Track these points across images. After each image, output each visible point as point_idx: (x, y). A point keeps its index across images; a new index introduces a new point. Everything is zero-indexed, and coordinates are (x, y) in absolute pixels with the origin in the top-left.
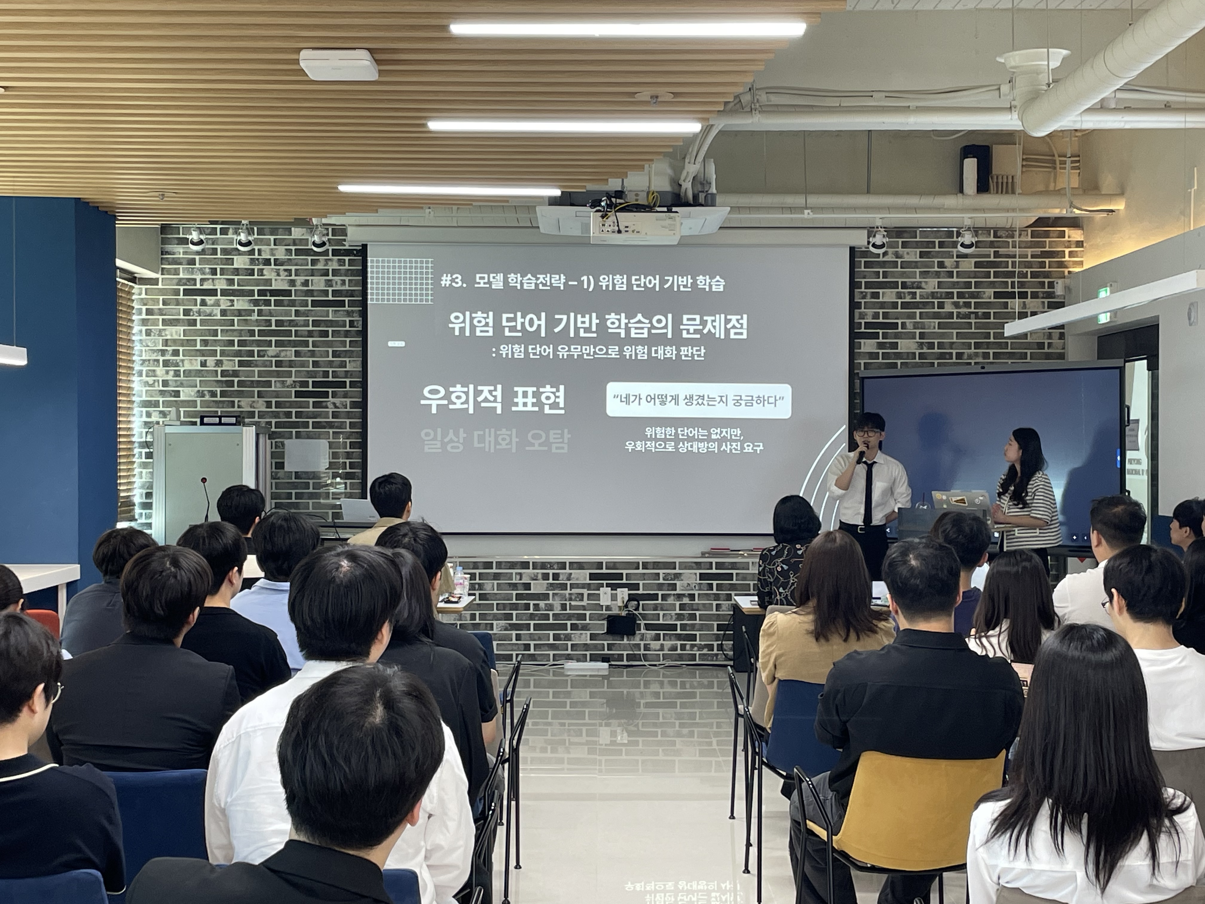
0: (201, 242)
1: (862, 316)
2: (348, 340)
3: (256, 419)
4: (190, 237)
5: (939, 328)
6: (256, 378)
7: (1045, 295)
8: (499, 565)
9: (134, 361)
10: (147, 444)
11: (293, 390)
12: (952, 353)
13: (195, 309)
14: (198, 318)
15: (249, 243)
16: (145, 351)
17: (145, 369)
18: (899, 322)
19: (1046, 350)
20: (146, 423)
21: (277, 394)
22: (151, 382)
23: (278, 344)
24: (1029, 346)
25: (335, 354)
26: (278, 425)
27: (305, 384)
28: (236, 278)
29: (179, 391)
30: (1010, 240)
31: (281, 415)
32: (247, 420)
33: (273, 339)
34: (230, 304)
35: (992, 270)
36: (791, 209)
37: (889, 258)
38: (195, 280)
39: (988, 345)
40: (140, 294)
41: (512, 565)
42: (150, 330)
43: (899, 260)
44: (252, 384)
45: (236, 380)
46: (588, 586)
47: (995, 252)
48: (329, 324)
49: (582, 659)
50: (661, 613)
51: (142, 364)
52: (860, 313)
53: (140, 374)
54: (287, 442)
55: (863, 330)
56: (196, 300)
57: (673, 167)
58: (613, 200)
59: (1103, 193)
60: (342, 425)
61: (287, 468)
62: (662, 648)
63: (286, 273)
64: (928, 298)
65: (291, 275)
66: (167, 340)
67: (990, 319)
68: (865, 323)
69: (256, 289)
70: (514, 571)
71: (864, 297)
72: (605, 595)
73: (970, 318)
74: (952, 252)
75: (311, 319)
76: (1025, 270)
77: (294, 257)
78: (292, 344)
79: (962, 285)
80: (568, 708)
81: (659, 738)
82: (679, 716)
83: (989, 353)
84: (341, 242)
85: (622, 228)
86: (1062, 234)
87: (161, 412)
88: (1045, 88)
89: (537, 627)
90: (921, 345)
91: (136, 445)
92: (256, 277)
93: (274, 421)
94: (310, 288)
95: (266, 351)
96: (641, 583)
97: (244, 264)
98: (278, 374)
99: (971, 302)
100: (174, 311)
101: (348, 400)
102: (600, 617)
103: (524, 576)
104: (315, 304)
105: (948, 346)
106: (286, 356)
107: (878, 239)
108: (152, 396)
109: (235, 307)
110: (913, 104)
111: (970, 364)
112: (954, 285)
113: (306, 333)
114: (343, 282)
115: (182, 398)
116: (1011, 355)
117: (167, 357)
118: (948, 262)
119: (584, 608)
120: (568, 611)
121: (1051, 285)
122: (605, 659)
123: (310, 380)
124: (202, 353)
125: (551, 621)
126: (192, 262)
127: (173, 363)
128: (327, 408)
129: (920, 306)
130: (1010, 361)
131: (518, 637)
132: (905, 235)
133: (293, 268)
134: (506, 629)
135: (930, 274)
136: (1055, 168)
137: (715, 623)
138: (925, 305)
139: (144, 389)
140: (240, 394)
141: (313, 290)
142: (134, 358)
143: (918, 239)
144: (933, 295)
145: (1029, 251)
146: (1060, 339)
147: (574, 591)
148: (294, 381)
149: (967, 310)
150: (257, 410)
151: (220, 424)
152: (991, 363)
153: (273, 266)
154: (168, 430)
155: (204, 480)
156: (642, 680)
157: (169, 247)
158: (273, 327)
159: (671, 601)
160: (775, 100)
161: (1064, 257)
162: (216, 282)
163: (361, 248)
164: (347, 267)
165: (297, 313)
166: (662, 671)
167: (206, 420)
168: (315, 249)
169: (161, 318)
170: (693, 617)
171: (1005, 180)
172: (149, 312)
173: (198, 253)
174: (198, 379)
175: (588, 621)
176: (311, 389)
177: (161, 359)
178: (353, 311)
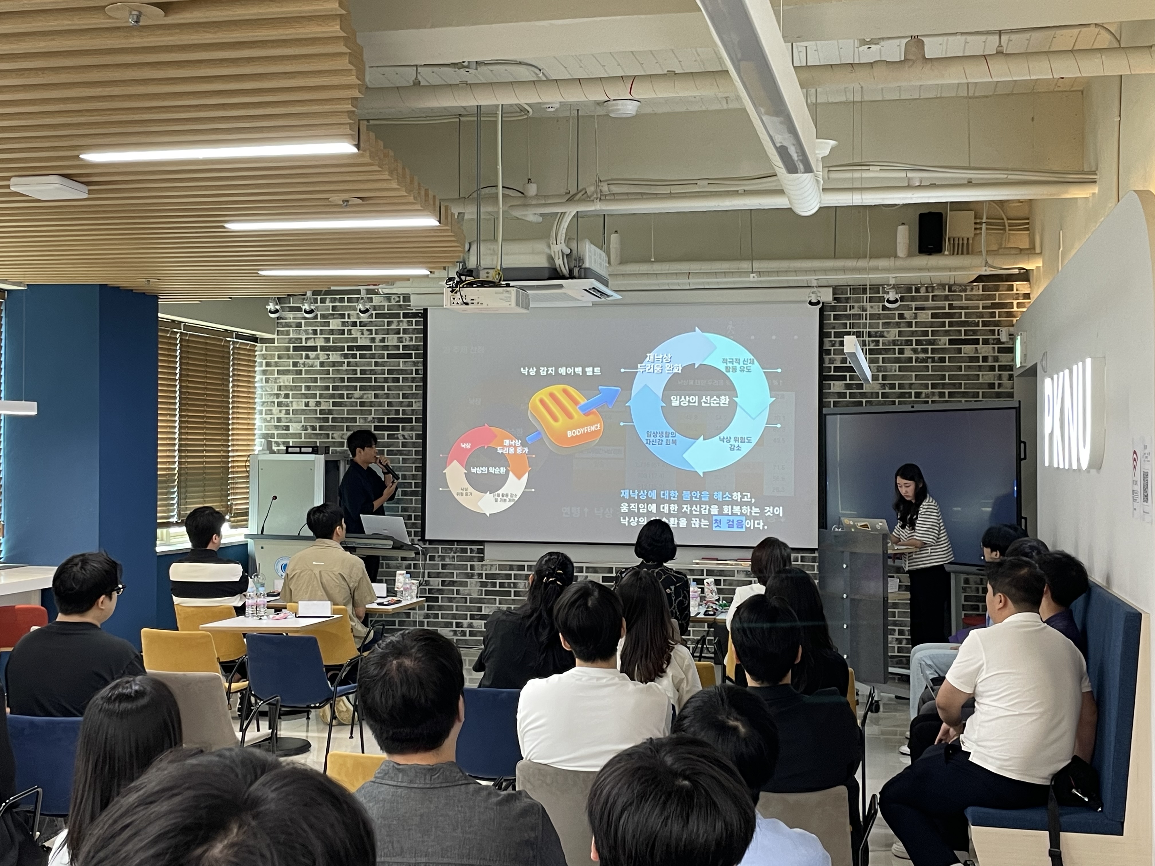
1: (832, 361)
2: (414, 384)
5: (899, 371)
6: (346, 416)
7: (995, 341)
9: (255, 403)
12: (911, 393)
13: (301, 361)
14: (303, 369)
16: (265, 395)
17: (264, 409)
19: (996, 390)
22: (268, 419)
23: (362, 388)
24: (981, 386)
25: (405, 396)
27: (381, 420)
28: (331, 337)
29: (289, 426)
30: (963, 294)
33: (358, 384)
34: (326, 357)
35: (947, 320)
37: (856, 311)
38: (301, 339)
39: (944, 386)
40: (262, 351)
42: (269, 378)
44: (343, 420)
45: (331, 417)
47: (949, 304)
48: (400, 372)
51: (262, 405)
52: (830, 359)
53: (261, 413)
55: (832, 373)
56: (302, 354)
58: (463, 278)
63: (368, 333)
64: (890, 345)
65: (372, 334)
66: (280, 386)
67: (945, 362)
68: (834, 367)
69: (346, 345)
71: (833, 345)
73: (927, 362)
74: (911, 305)
75: (386, 368)
76: (977, 320)
78: (373, 388)
79: (920, 333)
83: (945, 392)
84: (409, 307)
85: (469, 302)
86: (1011, 288)
87: (276, 442)
90: (883, 386)
92: (346, 336)
94: (386, 344)
95: (352, 394)
97: (338, 326)
98: (362, 412)
99: (928, 348)
100: (286, 364)
101: (414, 433)
104: (389, 356)
105: (907, 386)
106: (367, 398)
108: (269, 430)
109: (331, 360)
111: (927, 402)
112: (913, 333)
113: (383, 380)
114: (411, 338)
116: (964, 394)
117: (281, 399)
118: (907, 314)
121: (1000, 333)
123: (386, 417)
124: (306, 396)
126: (299, 325)
127: (284, 404)
128: (398, 438)
129: (883, 352)
130: (963, 400)
132: (869, 291)
133: (374, 328)
135: (892, 324)
136: (1004, 230)
138: (887, 351)
140: (333, 428)
141: (388, 346)
142: (256, 400)
144: (894, 343)
145: (981, 303)
146: (1010, 380)
148: (373, 418)
149: (924, 356)
151: (301, 453)
152: (947, 401)
153: (358, 327)
155: (275, 498)
158: (359, 375)
160: (615, 189)
161: (1013, 308)
162: (317, 340)
163: (422, 311)
164: (414, 327)
165: (376, 364)
167: (290, 450)
169: (276, 369)
171: (961, 242)
172: (268, 364)
174: (303, 417)
176: (386, 424)
177: (276, 401)
178: (418, 362)
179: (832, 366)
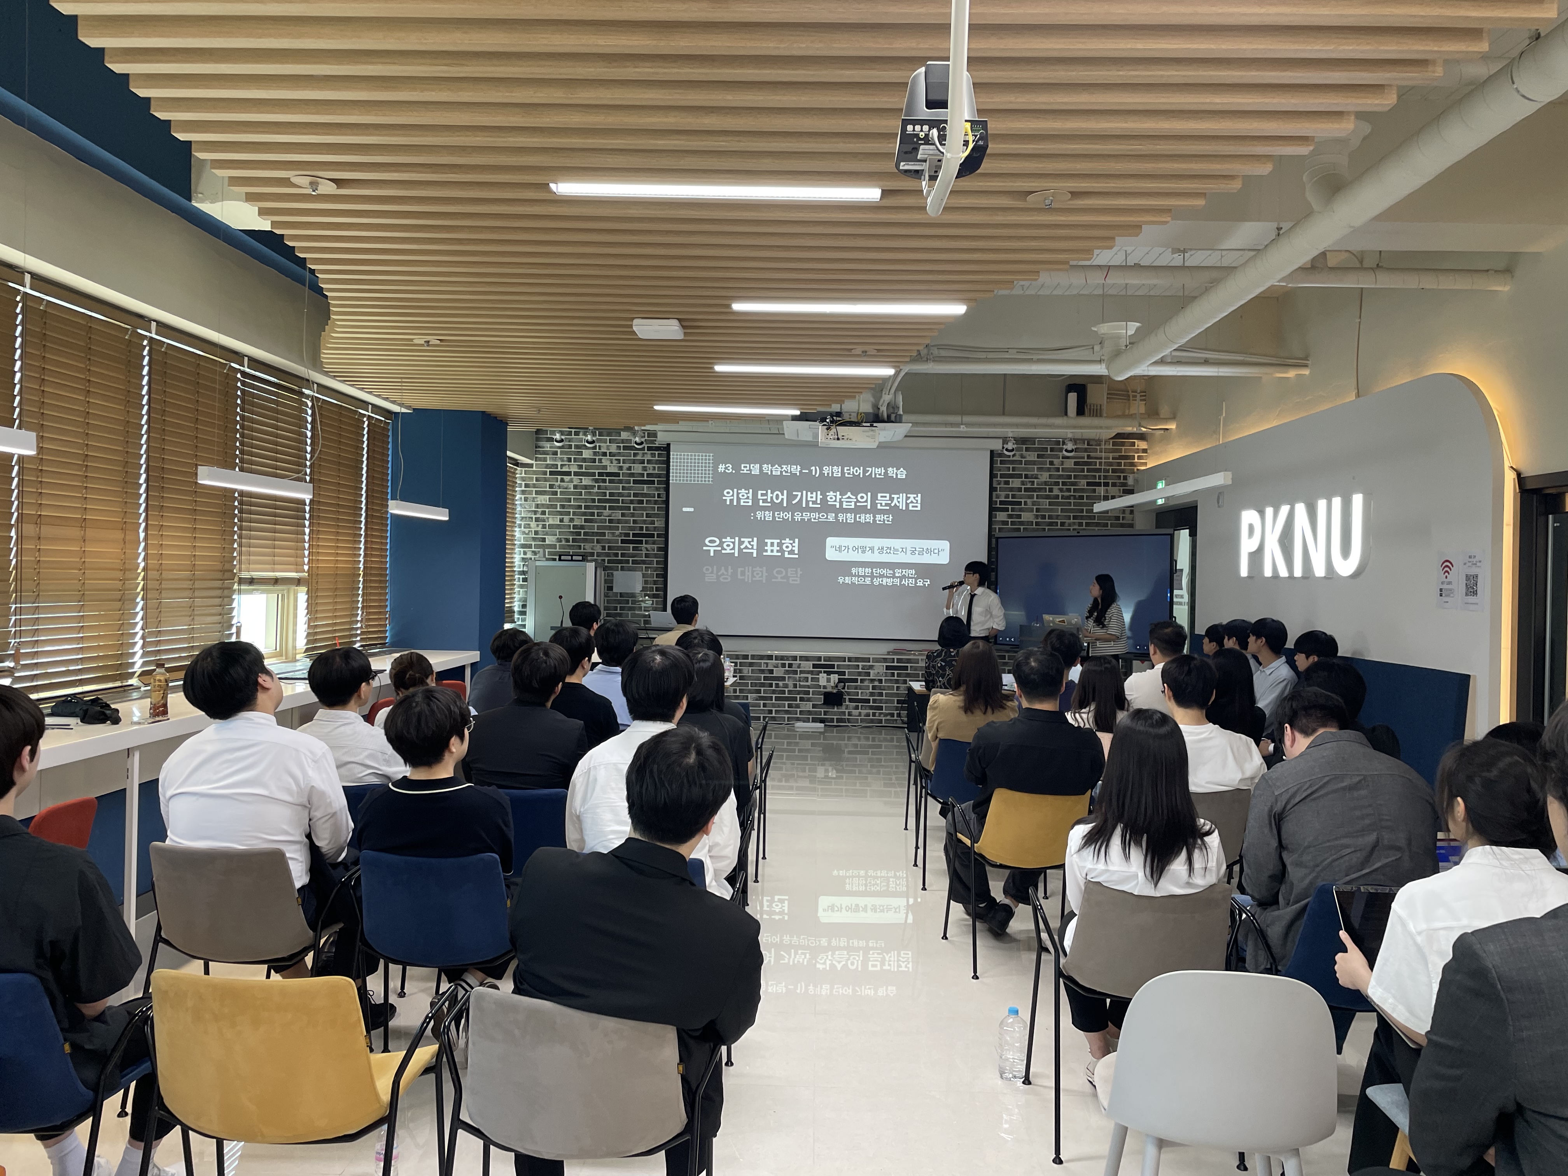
0: (562, 441)
1: (998, 497)
2: (656, 506)
3: (595, 557)
4: (555, 437)
5: (1049, 506)
6: (596, 531)
7: (1121, 485)
8: (753, 657)
9: (516, 518)
10: (523, 573)
11: (620, 538)
12: (1057, 522)
13: (557, 484)
15: (593, 442)
16: (524, 511)
17: (523, 523)
18: (1023, 501)
19: (1121, 522)
20: (523, 558)
21: (609, 541)
22: (527, 532)
23: (611, 508)
24: (1109, 518)
25: (648, 516)
26: (609, 561)
27: (628, 535)
28: (584, 464)
29: (545, 538)
30: (1098, 447)
31: (612, 555)
32: (589, 558)
33: (608, 505)
34: (579, 481)
35: (1086, 467)
36: (952, 425)
37: (1017, 458)
38: (557, 465)
39: (1082, 517)
40: (521, 474)
41: (762, 657)
42: (527, 497)
43: (1023, 460)
44: (593, 534)
45: (582, 531)
46: (811, 673)
47: (1088, 455)
48: (644, 496)
49: (807, 720)
50: (860, 691)
51: (521, 520)
52: (996, 495)
53: (520, 526)
54: (615, 573)
55: (998, 506)
56: (558, 478)
57: (874, 397)
58: (835, 418)
59: (1162, 417)
60: (651, 562)
61: (614, 590)
62: (860, 714)
63: (617, 462)
64: (1042, 485)
65: (620, 463)
66: (538, 504)
67: (1084, 500)
68: (1000, 501)
70: (763, 661)
71: (999, 484)
72: (823, 679)
73: (1070, 499)
74: (1059, 455)
75: (632, 492)
76: (1108, 468)
77: (622, 451)
78: (620, 508)
79: (1065, 477)
80: (797, 753)
81: (857, 775)
82: (870, 760)
83: (1083, 523)
84: (653, 442)
85: (840, 437)
86: (1133, 444)
87: (533, 552)
88: (1124, 348)
89: (777, 699)
90: (1037, 517)
91: (516, 573)
92: (597, 464)
93: (606, 559)
94: (632, 472)
95: (602, 512)
96: (847, 671)
97: (590, 455)
98: (610, 528)
99: (1071, 488)
100: (543, 485)
101: (656, 546)
102: (819, 693)
103: (769, 665)
104: (635, 482)
105: (1055, 517)
106: (615, 516)
107: (1010, 446)
108: (527, 541)
109: (583, 484)
110: (1035, 357)
111: (1070, 529)
112: (1060, 477)
113: (629, 501)
114: (654, 468)
115: (547, 542)
116: (1098, 524)
117: (538, 516)
118: (1056, 461)
119: (808, 687)
120: (798, 689)
121: (1125, 478)
122: (822, 721)
123: (631, 532)
124: (561, 513)
125: (787, 695)
126: (555, 453)
127: (541, 520)
128: (641, 550)
129: (1037, 490)
130: (1096, 528)
131: (765, 705)
132: (1028, 443)
133: (621, 458)
134: (757, 700)
135: (1044, 469)
136: (1129, 400)
137: (896, 699)
138: (1040, 490)
139: (522, 536)
140: (585, 541)
141: (634, 473)
142: (516, 516)
143: (1036, 446)
144: (1046, 483)
145: (1111, 455)
146: (1132, 514)
147: (802, 675)
148: (620, 533)
149: (1068, 494)
150: (595, 552)
151: (572, 560)
152: (1084, 529)
153: (608, 457)
154: (538, 563)
155: (561, 597)
156: (846, 735)
157: (541, 443)
158: (608, 497)
159: (866, 683)
160: (943, 353)
161: (1134, 460)
162: (571, 467)
163: (666, 446)
164: (657, 458)
165: (623, 488)
166: (860, 730)
167: (562, 558)
168: (636, 446)
169: (534, 489)
170: (881, 694)
171: (1096, 408)
172: (527, 486)
173: (559, 447)
174: (558, 530)
175: (811, 696)
176: (631, 538)
177: (534, 516)
178: (660, 488)
179: (998, 500)
